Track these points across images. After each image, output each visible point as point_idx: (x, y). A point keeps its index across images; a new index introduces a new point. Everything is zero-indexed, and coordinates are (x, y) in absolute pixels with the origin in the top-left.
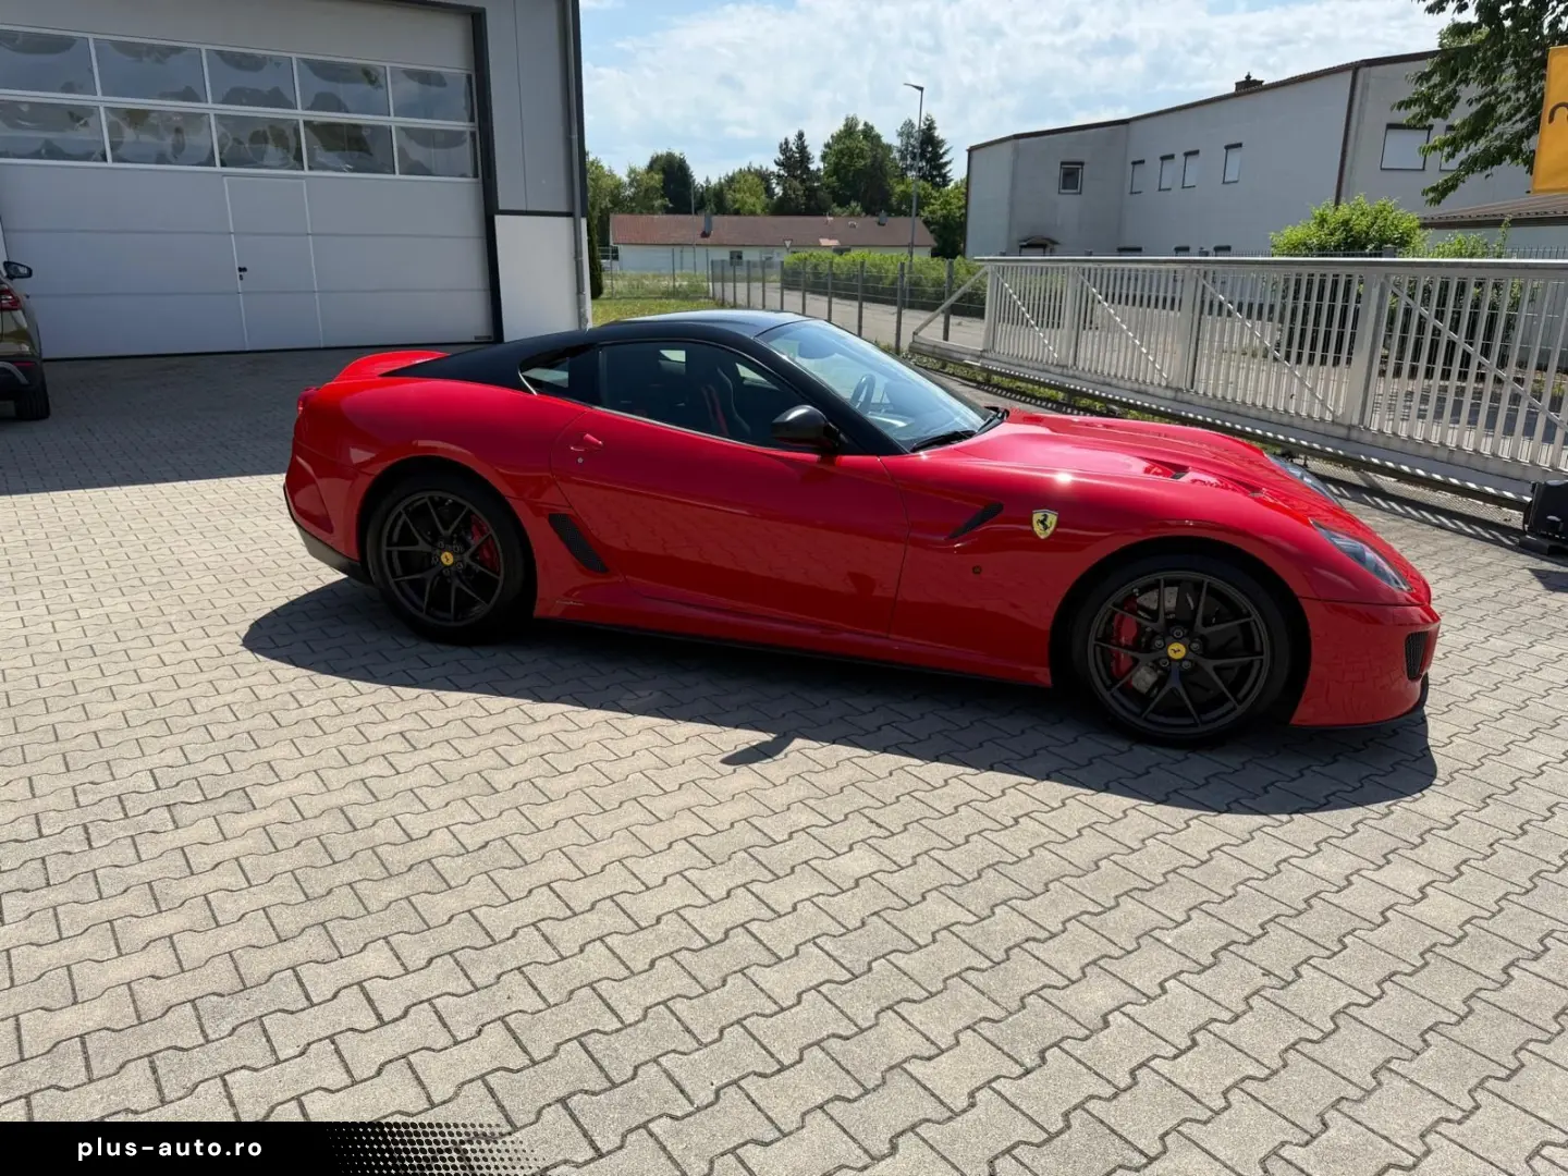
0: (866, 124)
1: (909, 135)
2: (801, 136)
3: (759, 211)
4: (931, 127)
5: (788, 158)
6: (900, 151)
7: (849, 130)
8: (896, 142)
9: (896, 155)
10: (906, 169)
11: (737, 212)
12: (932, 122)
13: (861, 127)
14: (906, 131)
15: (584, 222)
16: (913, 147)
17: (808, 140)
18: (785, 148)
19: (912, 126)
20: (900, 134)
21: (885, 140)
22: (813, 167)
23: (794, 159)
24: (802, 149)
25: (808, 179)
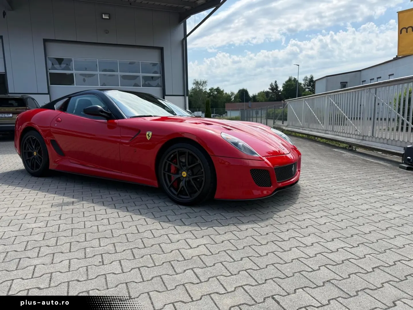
0: (294, 78)
1: (306, 80)
2: (276, 82)
3: (264, 101)
4: (312, 78)
5: (272, 88)
6: (303, 84)
7: (290, 80)
8: (303, 82)
9: (302, 85)
10: (305, 89)
11: (258, 101)
12: (313, 76)
13: (293, 79)
14: (305, 79)
15: (187, 98)
16: (307, 83)
17: (277, 83)
18: (271, 85)
19: (307, 78)
20: (304, 80)
21: (300, 82)
22: (279, 89)
23: (274, 88)
24: (276, 85)
25: (278, 92)
